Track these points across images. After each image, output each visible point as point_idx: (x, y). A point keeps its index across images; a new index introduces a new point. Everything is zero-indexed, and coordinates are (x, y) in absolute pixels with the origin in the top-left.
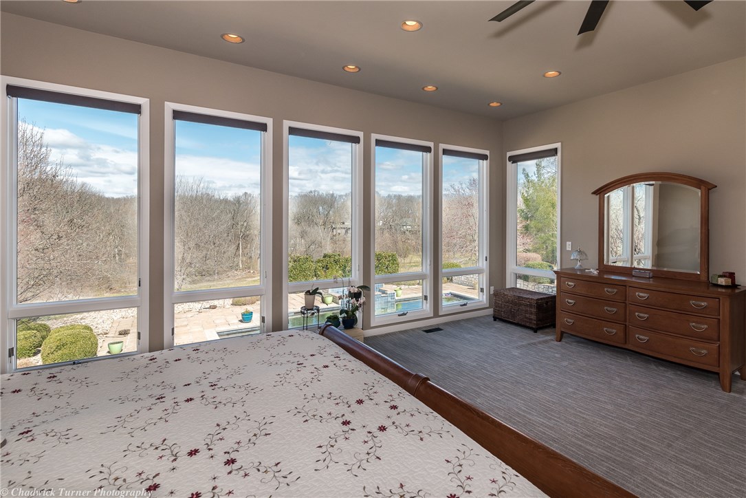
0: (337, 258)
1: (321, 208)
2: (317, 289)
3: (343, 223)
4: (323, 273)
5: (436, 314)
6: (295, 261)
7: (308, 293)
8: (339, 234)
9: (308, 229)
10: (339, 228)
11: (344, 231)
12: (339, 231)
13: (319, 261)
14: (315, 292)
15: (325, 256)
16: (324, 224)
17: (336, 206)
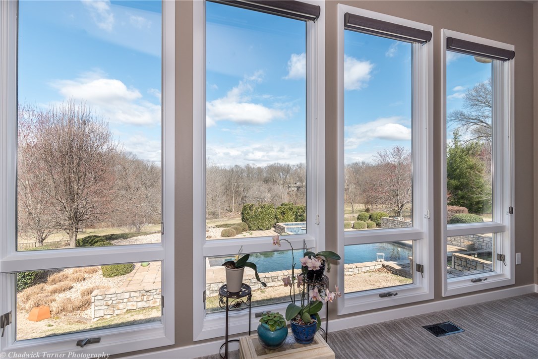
0: (290, 206)
1: (281, 174)
2: (247, 256)
3: (296, 184)
4: (281, 217)
5: (438, 296)
6: (262, 208)
7: (229, 264)
8: (293, 191)
9: (272, 187)
10: (293, 187)
11: (296, 189)
12: (293, 189)
13: (278, 208)
14: (244, 262)
15: (282, 205)
16: (283, 184)
17: (291, 172)
